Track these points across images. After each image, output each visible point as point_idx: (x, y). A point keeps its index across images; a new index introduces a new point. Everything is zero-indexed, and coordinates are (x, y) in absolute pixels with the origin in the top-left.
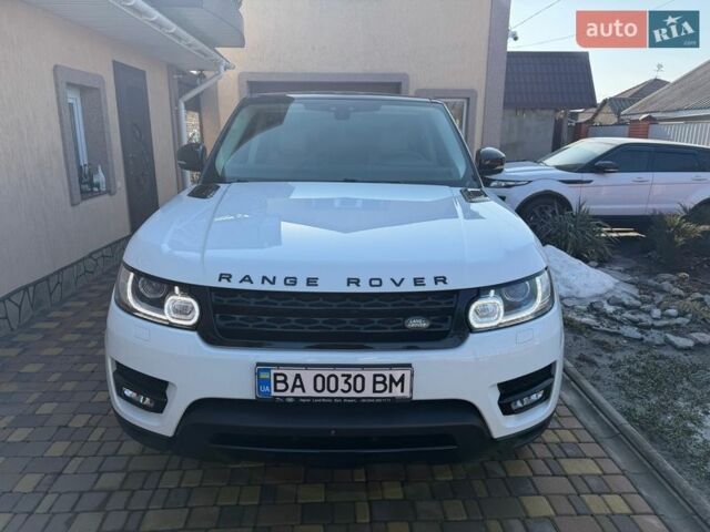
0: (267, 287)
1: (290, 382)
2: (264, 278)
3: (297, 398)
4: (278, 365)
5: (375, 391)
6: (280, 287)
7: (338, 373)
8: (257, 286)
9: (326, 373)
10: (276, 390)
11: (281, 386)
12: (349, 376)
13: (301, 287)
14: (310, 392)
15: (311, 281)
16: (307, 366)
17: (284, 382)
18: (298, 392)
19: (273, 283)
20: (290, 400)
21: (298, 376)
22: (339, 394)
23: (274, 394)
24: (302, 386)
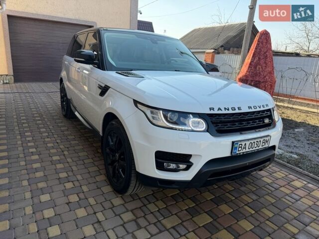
0: (227, 112)
1: (243, 147)
2: (225, 108)
3: (243, 153)
4: (241, 141)
5: (262, 146)
6: (231, 112)
7: (255, 141)
8: (224, 112)
9: (252, 142)
10: (238, 151)
11: (240, 149)
12: (257, 142)
13: (237, 111)
14: (247, 150)
15: (239, 109)
16: (248, 140)
17: (241, 147)
18: (244, 151)
19: (228, 110)
20: (241, 154)
21: (245, 144)
22: (254, 149)
23: (237, 152)
24: (245, 148)
